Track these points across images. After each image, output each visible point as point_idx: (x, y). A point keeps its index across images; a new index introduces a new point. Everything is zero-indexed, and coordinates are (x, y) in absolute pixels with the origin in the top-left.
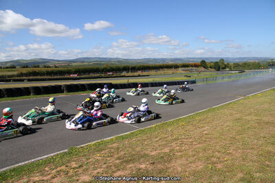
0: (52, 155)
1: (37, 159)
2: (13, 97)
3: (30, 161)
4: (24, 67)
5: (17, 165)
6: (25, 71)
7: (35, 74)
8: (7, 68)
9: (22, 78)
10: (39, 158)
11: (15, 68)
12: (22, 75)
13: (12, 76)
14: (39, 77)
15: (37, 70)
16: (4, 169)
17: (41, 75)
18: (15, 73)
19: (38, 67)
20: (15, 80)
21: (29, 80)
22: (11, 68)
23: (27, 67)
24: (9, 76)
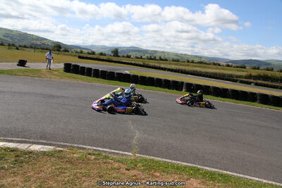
0: (264, 181)
1: (246, 176)
2: (237, 99)
3: (238, 175)
4: (255, 68)
5: (226, 172)
6: (254, 73)
7: (266, 78)
8: (237, 67)
9: (250, 80)
10: (249, 177)
11: (245, 67)
12: (250, 77)
13: (240, 77)
14: (269, 83)
15: (269, 73)
16: (213, 169)
17: (272, 81)
18: (244, 74)
19: (272, 70)
20: (241, 82)
21: (257, 84)
22: (241, 67)
23: (258, 69)
24: (237, 77)
